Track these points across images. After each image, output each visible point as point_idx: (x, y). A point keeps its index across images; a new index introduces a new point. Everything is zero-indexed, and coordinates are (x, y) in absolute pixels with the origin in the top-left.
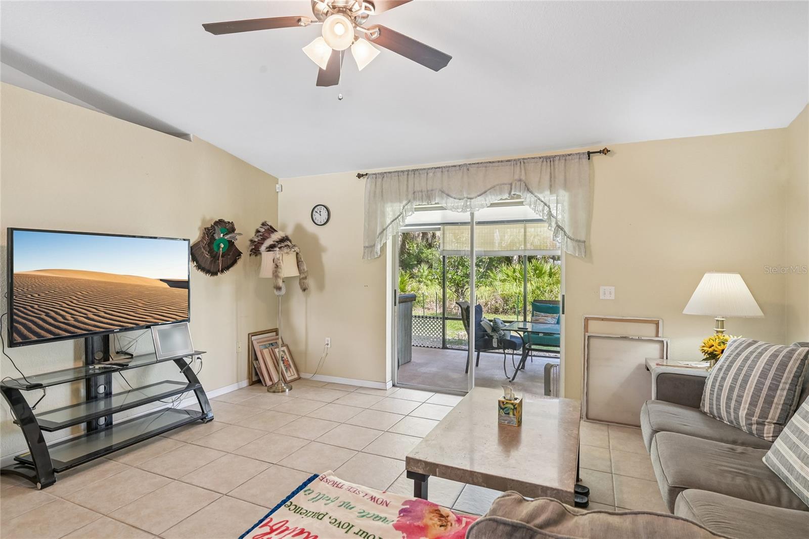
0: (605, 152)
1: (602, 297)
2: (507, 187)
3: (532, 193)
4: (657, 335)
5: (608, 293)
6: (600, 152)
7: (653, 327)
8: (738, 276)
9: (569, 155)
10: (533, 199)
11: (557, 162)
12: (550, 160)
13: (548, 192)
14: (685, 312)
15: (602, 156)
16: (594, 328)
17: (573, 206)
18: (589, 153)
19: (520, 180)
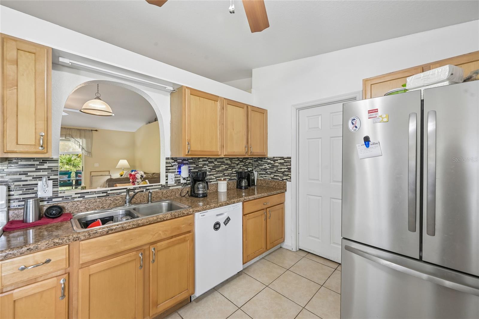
0: (96, 130)
1: (95, 166)
2: (65, 136)
3: (73, 138)
4: (109, 174)
5: (97, 165)
6: (95, 130)
7: (108, 172)
8: (126, 160)
9: (86, 130)
10: (74, 140)
11: (82, 131)
12: (80, 130)
13: (79, 139)
14: (117, 167)
15: (95, 131)
16: (93, 174)
17: (87, 143)
18: (92, 130)
19: (69, 134)
